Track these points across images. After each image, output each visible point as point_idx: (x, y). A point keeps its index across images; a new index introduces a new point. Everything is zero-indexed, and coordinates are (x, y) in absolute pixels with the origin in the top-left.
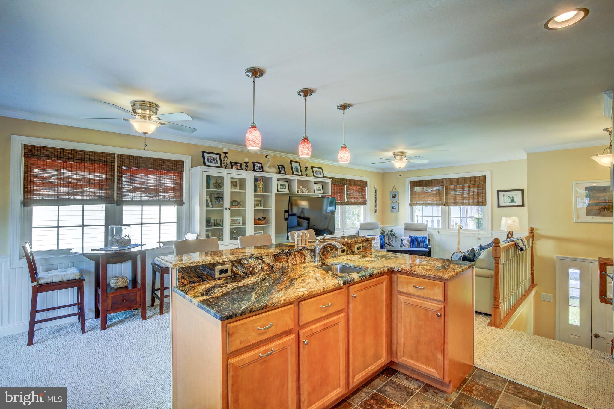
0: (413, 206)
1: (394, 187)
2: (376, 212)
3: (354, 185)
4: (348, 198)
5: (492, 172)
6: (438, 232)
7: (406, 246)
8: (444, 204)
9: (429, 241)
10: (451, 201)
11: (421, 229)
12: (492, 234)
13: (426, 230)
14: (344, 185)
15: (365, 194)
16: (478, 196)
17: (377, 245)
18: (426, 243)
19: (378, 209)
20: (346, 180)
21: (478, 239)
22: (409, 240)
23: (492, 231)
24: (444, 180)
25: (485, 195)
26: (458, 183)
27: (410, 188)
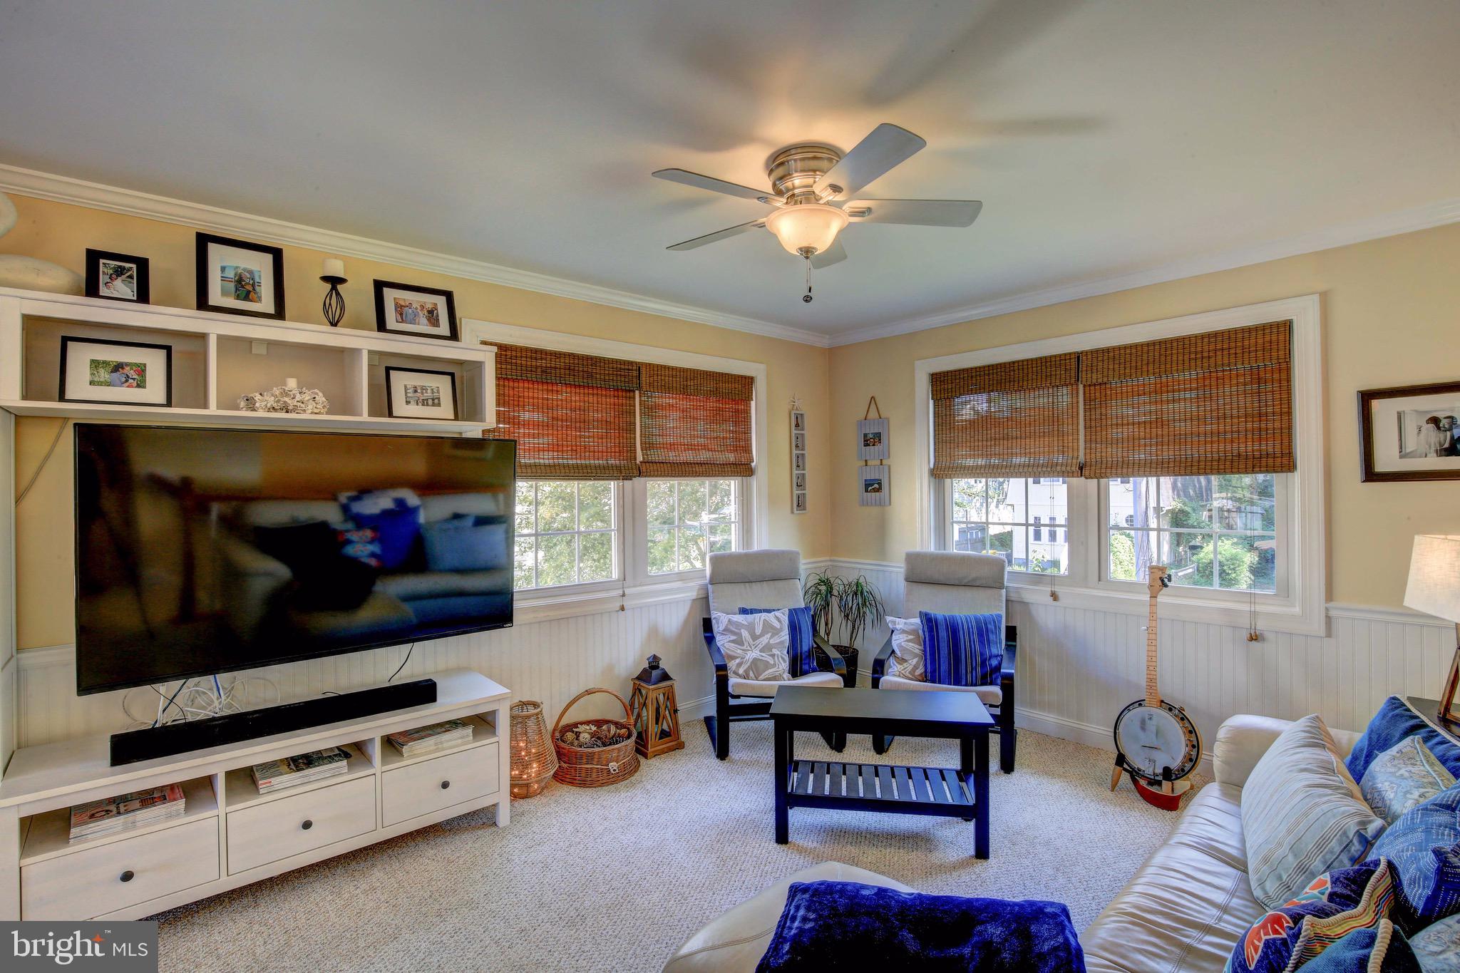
0: (948, 481)
1: (873, 405)
2: (800, 504)
3: (684, 391)
4: (647, 446)
5: (1325, 298)
6: (1054, 596)
7: (906, 661)
8: (1081, 468)
9: (1011, 633)
10: (1113, 453)
11: (974, 580)
12: (1329, 620)
13: (1001, 587)
14: (634, 391)
15: (747, 431)
16: (1249, 425)
17: (773, 656)
18: (994, 651)
19: (809, 492)
20: (639, 367)
21: (1251, 639)
22: (921, 632)
23: (1330, 605)
24: (1078, 356)
25: (1290, 421)
26: (1145, 368)
27: (931, 402)
